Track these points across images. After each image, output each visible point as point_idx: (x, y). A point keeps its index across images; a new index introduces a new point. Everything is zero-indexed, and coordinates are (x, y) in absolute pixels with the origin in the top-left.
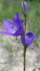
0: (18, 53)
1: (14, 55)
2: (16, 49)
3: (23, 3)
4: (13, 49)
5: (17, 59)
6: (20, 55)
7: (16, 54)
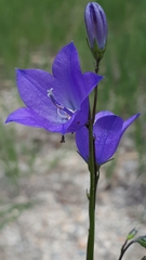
0: (38, 161)
1: (23, 167)
2: (30, 145)
3: (92, 7)
4: (18, 148)
5: (35, 181)
6: (44, 168)
7: (30, 164)
